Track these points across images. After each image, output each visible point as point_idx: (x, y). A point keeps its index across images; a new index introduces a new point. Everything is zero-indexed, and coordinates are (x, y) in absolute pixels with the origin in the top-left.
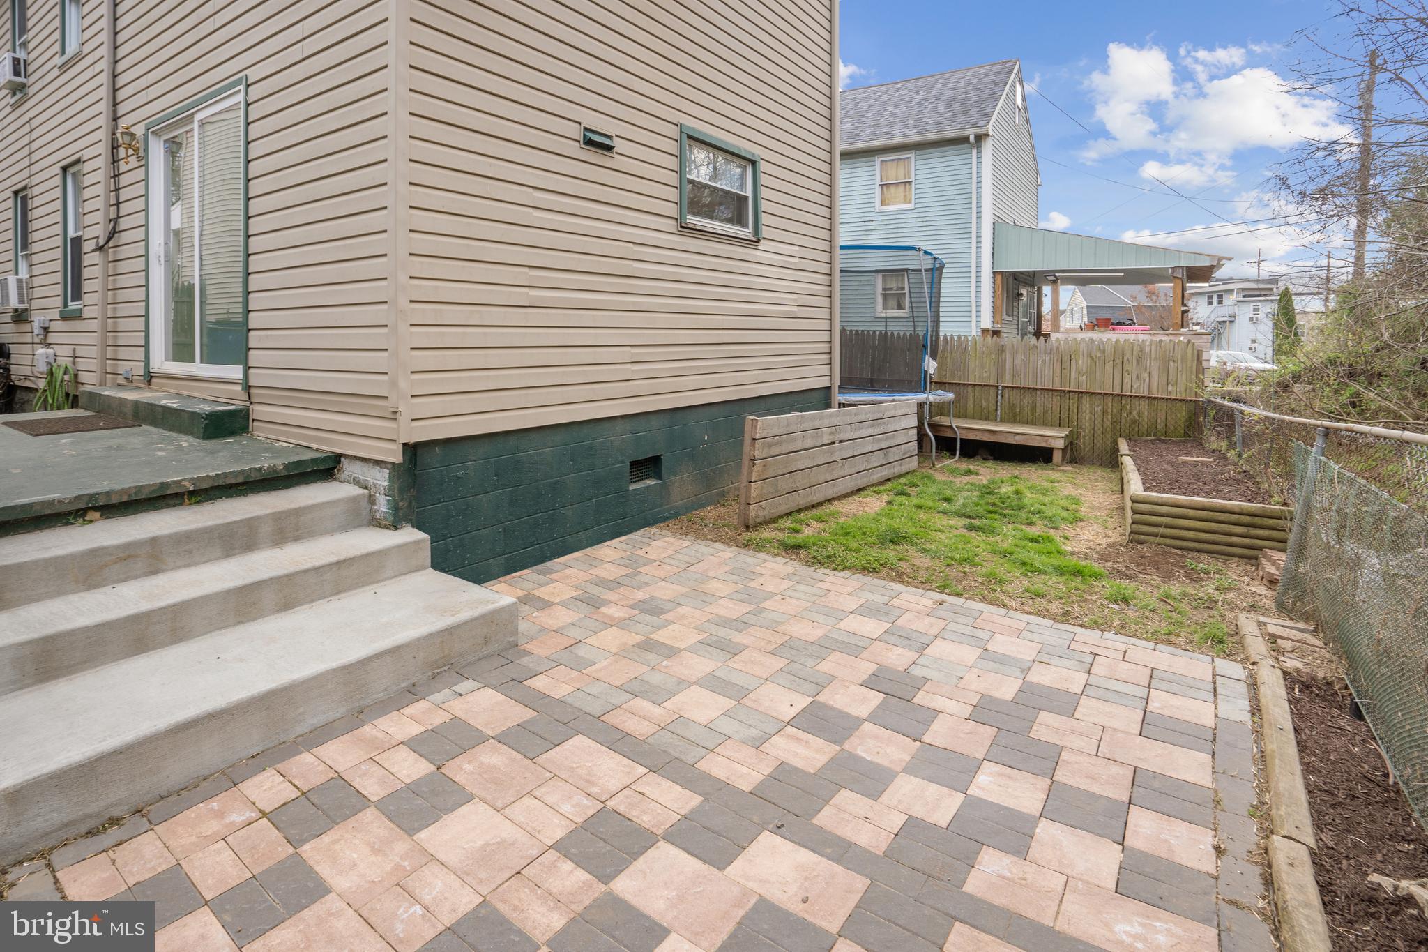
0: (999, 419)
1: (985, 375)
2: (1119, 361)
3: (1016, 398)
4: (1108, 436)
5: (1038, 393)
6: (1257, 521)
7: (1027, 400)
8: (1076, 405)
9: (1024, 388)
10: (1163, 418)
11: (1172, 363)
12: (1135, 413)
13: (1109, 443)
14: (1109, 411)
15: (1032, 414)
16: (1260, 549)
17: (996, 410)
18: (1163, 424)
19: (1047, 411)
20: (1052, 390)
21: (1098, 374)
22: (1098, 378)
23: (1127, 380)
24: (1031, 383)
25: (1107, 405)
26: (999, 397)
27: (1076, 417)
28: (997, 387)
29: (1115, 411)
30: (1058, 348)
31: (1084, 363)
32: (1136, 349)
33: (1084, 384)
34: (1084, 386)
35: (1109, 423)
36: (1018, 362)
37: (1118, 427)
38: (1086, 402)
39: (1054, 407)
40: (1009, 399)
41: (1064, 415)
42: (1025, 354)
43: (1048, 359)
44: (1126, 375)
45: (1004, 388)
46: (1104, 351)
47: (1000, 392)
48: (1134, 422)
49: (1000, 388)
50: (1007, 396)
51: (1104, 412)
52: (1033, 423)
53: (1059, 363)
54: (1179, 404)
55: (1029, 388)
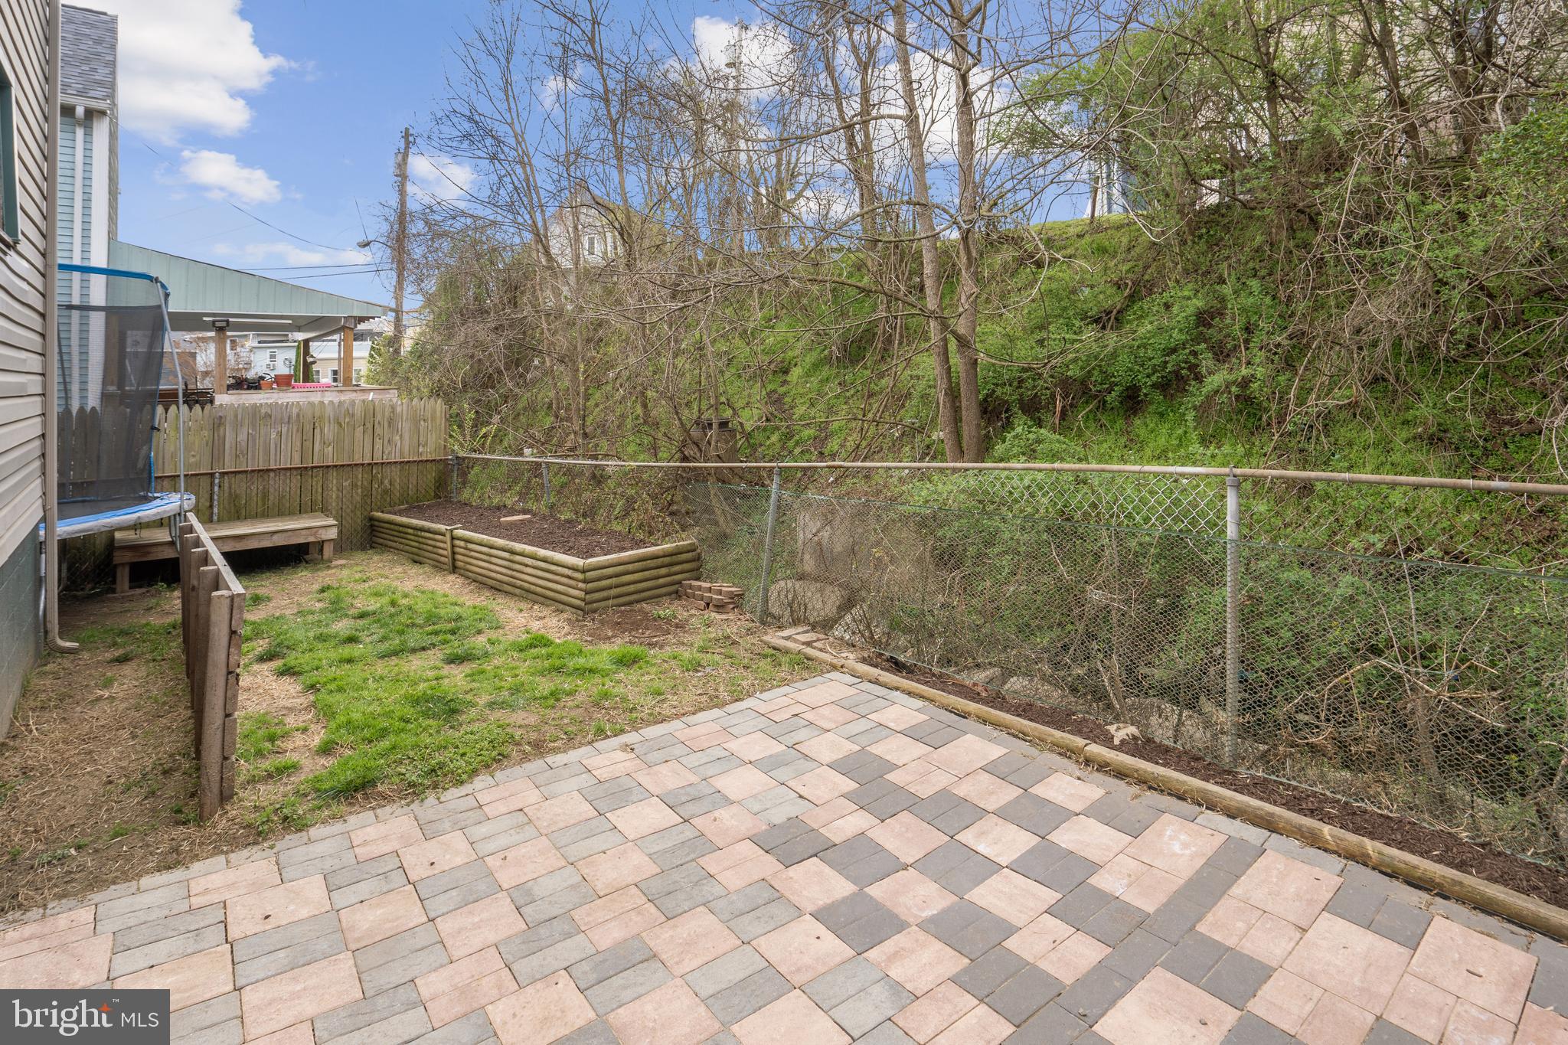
0: (215, 518)
1: (192, 460)
2: (369, 426)
3: (240, 486)
4: (359, 513)
5: (272, 474)
6: (675, 559)
7: (256, 486)
8: (320, 484)
9: (253, 471)
10: (415, 482)
11: (422, 423)
12: (386, 482)
13: (359, 521)
14: (359, 483)
15: (264, 504)
16: (679, 583)
17: (211, 506)
18: (415, 490)
19: (283, 497)
20: (290, 469)
21: (346, 442)
22: (346, 448)
23: (378, 446)
24: (261, 463)
25: (357, 477)
26: (216, 489)
27: (320, 498)
28: (212, 475)
29: (365, 483)
30: (298, 415)
31: (329, 431)
32: (388, 410)
33: (331, 456)
34: (330, 460)
35: (359, 499)
36: (242, 437)
37: (369, 502)
38: (333, 478)
39: (293, 489)
40: (230, 488)
41: (307, 498)
42: (254, 426)
43: (284, 430)
44: (377, 439)
45: (223, 474)
46: (353, 415)
47: (217, 481)
48: (385, 492)
49: (217, 475)
50: (226, 485)
51: (354, 486)
52: (265, 515)
53: (300, 435)
54: (429, 465)
55: (259, 471)
